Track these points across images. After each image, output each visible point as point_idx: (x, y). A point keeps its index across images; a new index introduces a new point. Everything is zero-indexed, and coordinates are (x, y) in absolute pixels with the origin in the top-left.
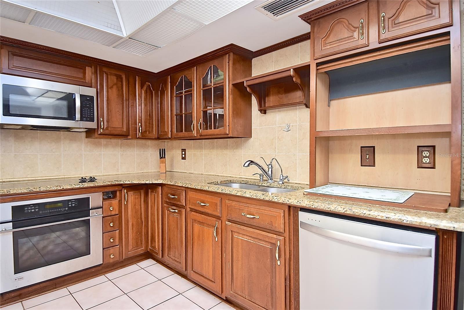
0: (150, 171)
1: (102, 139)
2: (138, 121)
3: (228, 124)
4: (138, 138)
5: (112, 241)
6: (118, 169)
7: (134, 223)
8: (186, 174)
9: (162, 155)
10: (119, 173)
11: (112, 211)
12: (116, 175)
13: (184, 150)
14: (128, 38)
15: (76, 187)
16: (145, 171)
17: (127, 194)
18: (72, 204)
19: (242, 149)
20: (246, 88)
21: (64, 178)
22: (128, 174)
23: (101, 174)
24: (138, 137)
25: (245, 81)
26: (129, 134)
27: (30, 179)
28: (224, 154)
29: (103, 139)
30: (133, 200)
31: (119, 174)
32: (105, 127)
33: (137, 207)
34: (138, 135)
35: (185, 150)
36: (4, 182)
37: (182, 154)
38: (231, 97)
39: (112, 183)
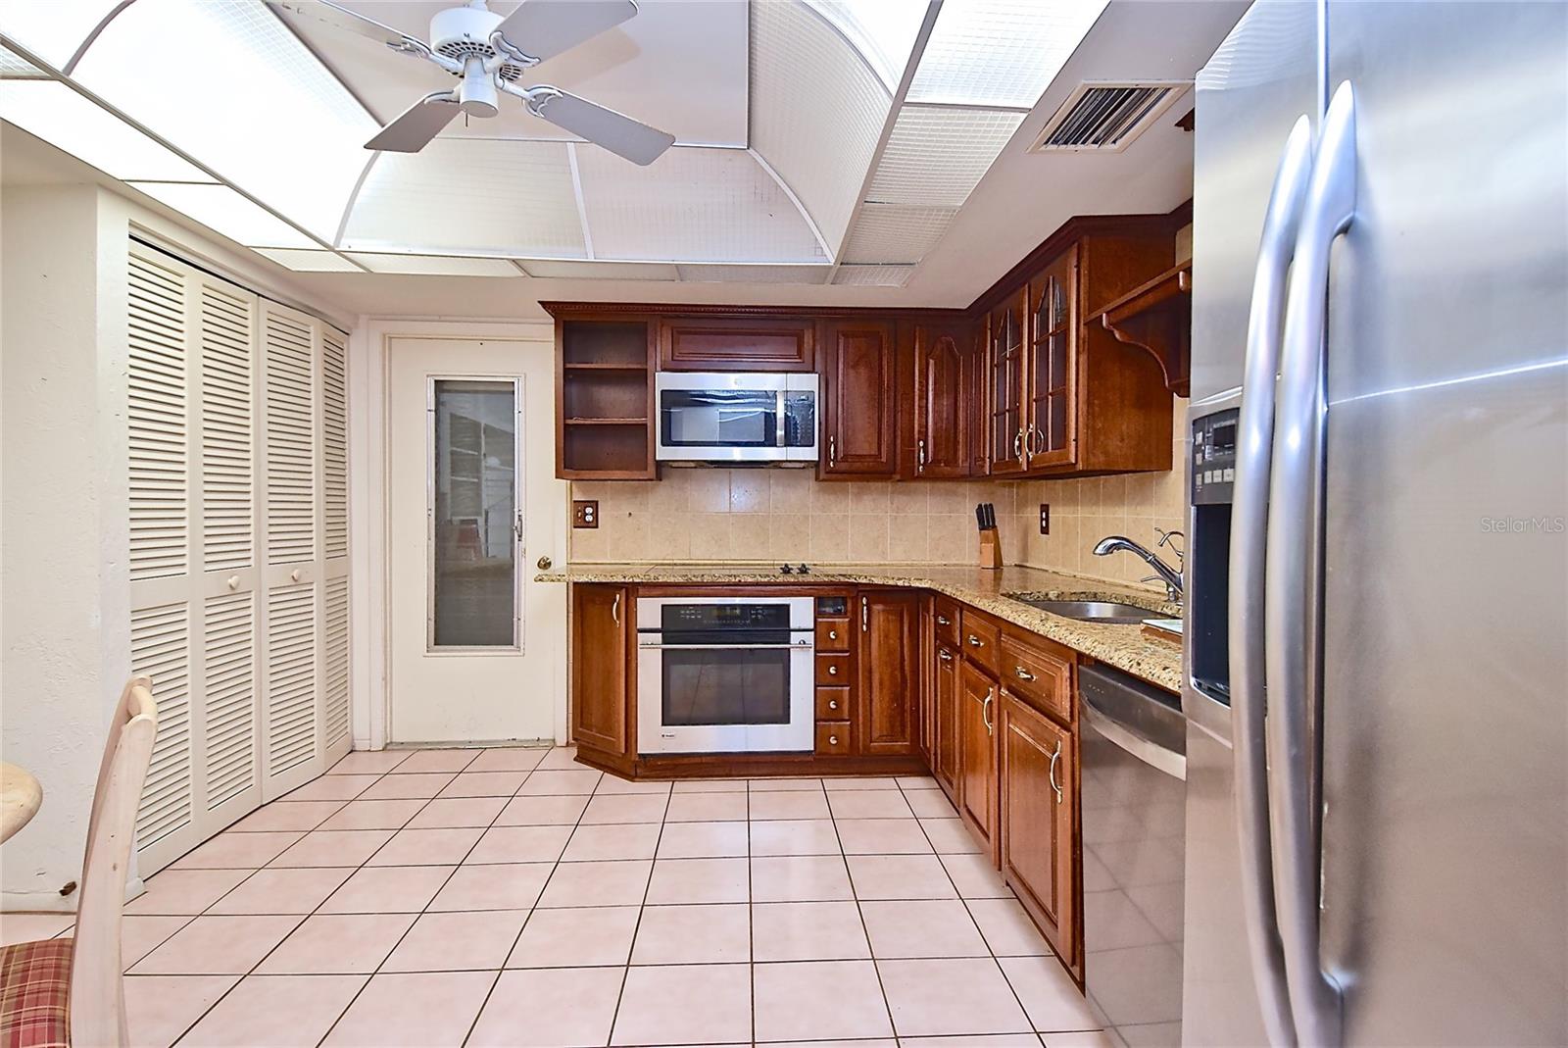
0: (965, 562)
1: (850, 484)
2: (916, 437)
3: (1073, 436)
4: (917, 477)
5: (833, 706)
6: (884, 553)
7: (886, 677)
8: (1044, 574)
9: (986, 519)
10: (887, 563)
11: (836, 642)
12: (880, 565)
13: (1045, 508)
14: (839, 266)
15: (763, 580)
16: (951, 562)
17: (869, 610)
18: (757, 614)
19: (1152, 505)
20: (1113, 332)
21: (773, 565)
22: (907, 565)
23: (846, 562)
24: (916, 475)
25: (1104, 315)
26: (895, 469)
27: (714, 562)
28: (1116, 518)
29: (851, 481)
30: (881, 623)
31: (885, 565)
32: (840, 455)
33: (891, 642)
34: (916, 471)
35: (1047, 506)
36: (675, 564)
37: (1042, 519)
38: (1083, 358)
39: (833, 579)
